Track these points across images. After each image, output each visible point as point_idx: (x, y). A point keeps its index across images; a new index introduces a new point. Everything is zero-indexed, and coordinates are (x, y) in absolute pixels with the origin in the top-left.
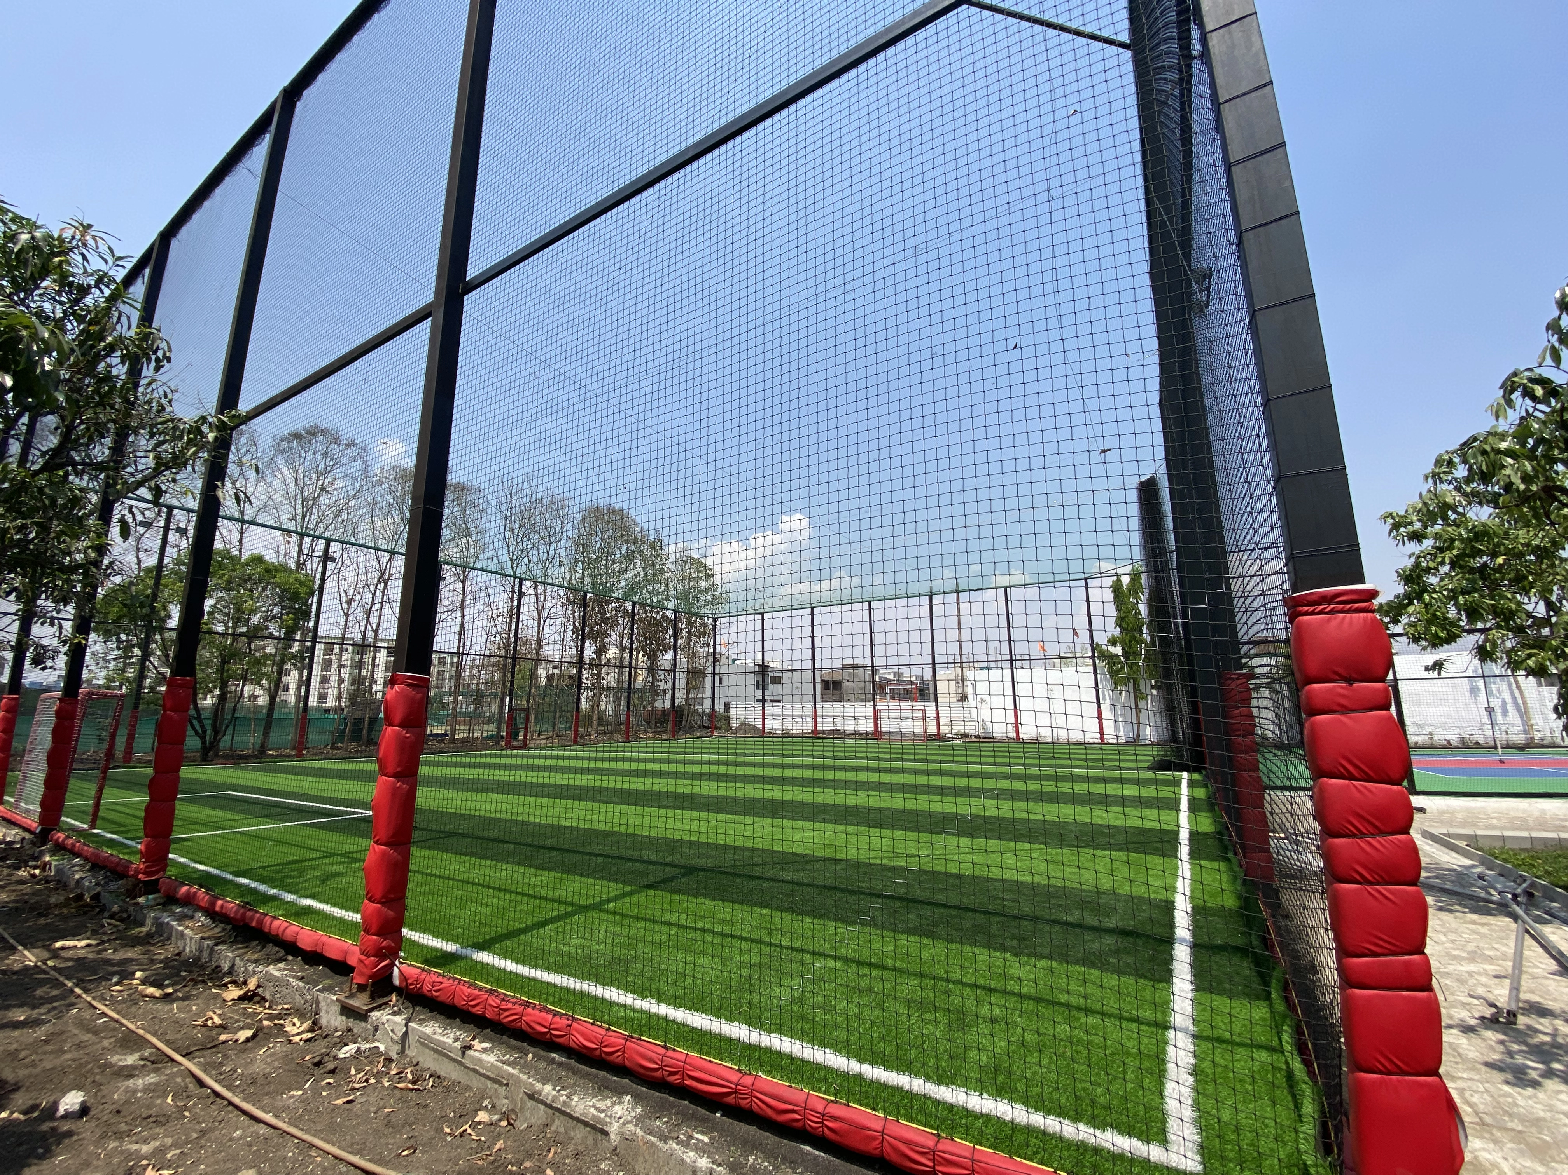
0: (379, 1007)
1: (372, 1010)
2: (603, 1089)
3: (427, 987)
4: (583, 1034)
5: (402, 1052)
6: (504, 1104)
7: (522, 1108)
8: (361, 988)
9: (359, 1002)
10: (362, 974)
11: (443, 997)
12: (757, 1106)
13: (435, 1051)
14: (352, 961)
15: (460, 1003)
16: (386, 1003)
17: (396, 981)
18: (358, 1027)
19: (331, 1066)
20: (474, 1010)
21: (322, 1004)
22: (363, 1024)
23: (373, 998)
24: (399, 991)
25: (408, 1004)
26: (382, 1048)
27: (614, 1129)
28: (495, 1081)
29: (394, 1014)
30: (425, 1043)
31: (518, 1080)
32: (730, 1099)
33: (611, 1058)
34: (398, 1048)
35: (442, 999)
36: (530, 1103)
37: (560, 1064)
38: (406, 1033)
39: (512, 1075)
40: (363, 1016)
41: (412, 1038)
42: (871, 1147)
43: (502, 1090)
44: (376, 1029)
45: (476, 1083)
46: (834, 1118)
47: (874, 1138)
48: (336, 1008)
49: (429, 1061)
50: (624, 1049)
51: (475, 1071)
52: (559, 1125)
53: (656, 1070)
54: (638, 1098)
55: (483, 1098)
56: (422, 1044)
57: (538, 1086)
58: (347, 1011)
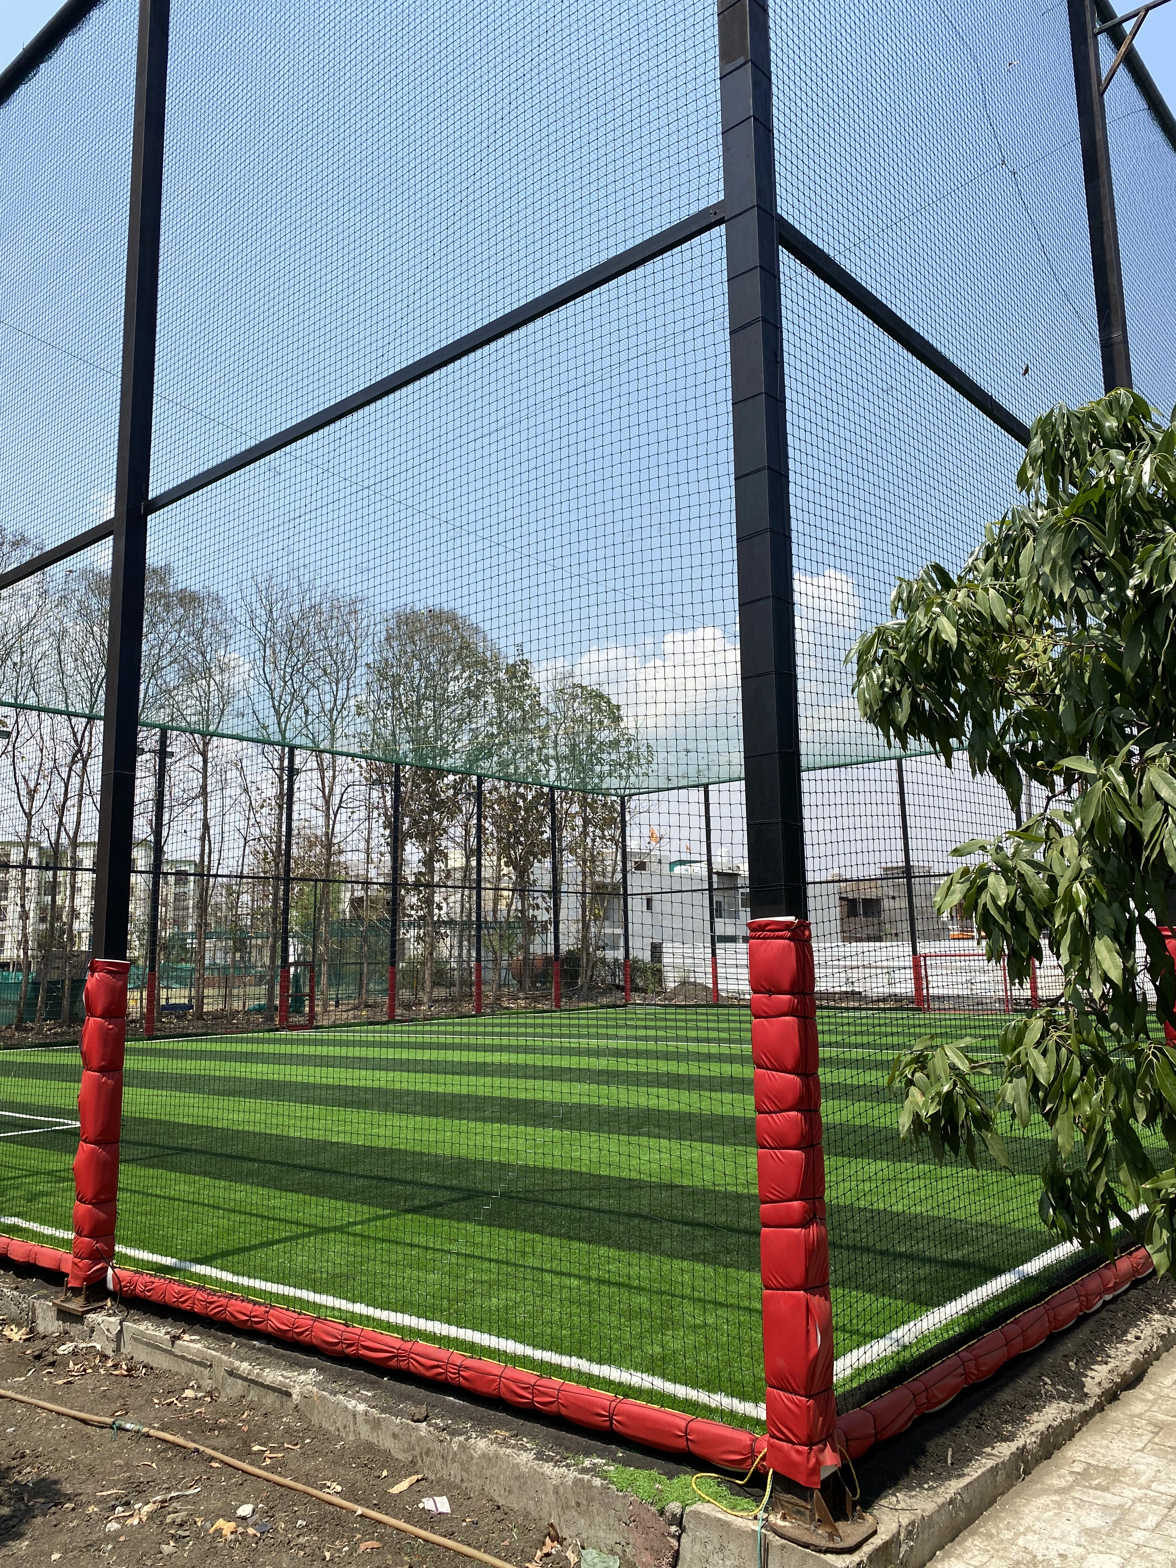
0: (94, 1310)
1: (88, 1312)
2: (294, 1365)
3: (140, 1288)
4: (278, 1319)
5: (117, 1350)
6: (208, 1384)
7: (223, 1385)
8: (76, 1292)
9: (76, 1305)
10: (76, 1277)
11: (155, 1297)
12: (414, 1366)
13: (148, 1344)
14: (66, 1268)
15: (170, 1299)
16: (102, 1307)
17: (110, 1285)
18: (75, 1329)
19: (51, 1359)
20: (184, 1306)
21: (39, 1311)
22: (80, 1327)
23: (88, 1300)
24: (113, 1295)
25: (122, 1307)
26: (98, 1347)
27: (296, 1392)
28: (201, 1364)
29: (109, 1315)
30: (138, 1339)
31: (220, 1361)
32: (393, 1363)
33: (302, 1338)
34: (113, 1345)
35: (154, 1298)
36: (230, 1380)
37: (260, 1349)
38: (121, 1331)
39: (214, 1357)
40: (78, 1318)
41: (127, 1336)
42: (491, 1389)
43: (206, 1372)
44: (92, 1331)
45: (184, 1368)
46: (467, 1368)
47: (494, 1381)
48: (53, 1314)
49: (142, 1355)
50: (310, 1329)
51: (183, 1357)
52: (253, 1395)
53: (337, 1344)
54: (320, 1370)
55: (190, 1380)
56: (136, 1340)
57: (237, 1363)
58: (64, 1315)
